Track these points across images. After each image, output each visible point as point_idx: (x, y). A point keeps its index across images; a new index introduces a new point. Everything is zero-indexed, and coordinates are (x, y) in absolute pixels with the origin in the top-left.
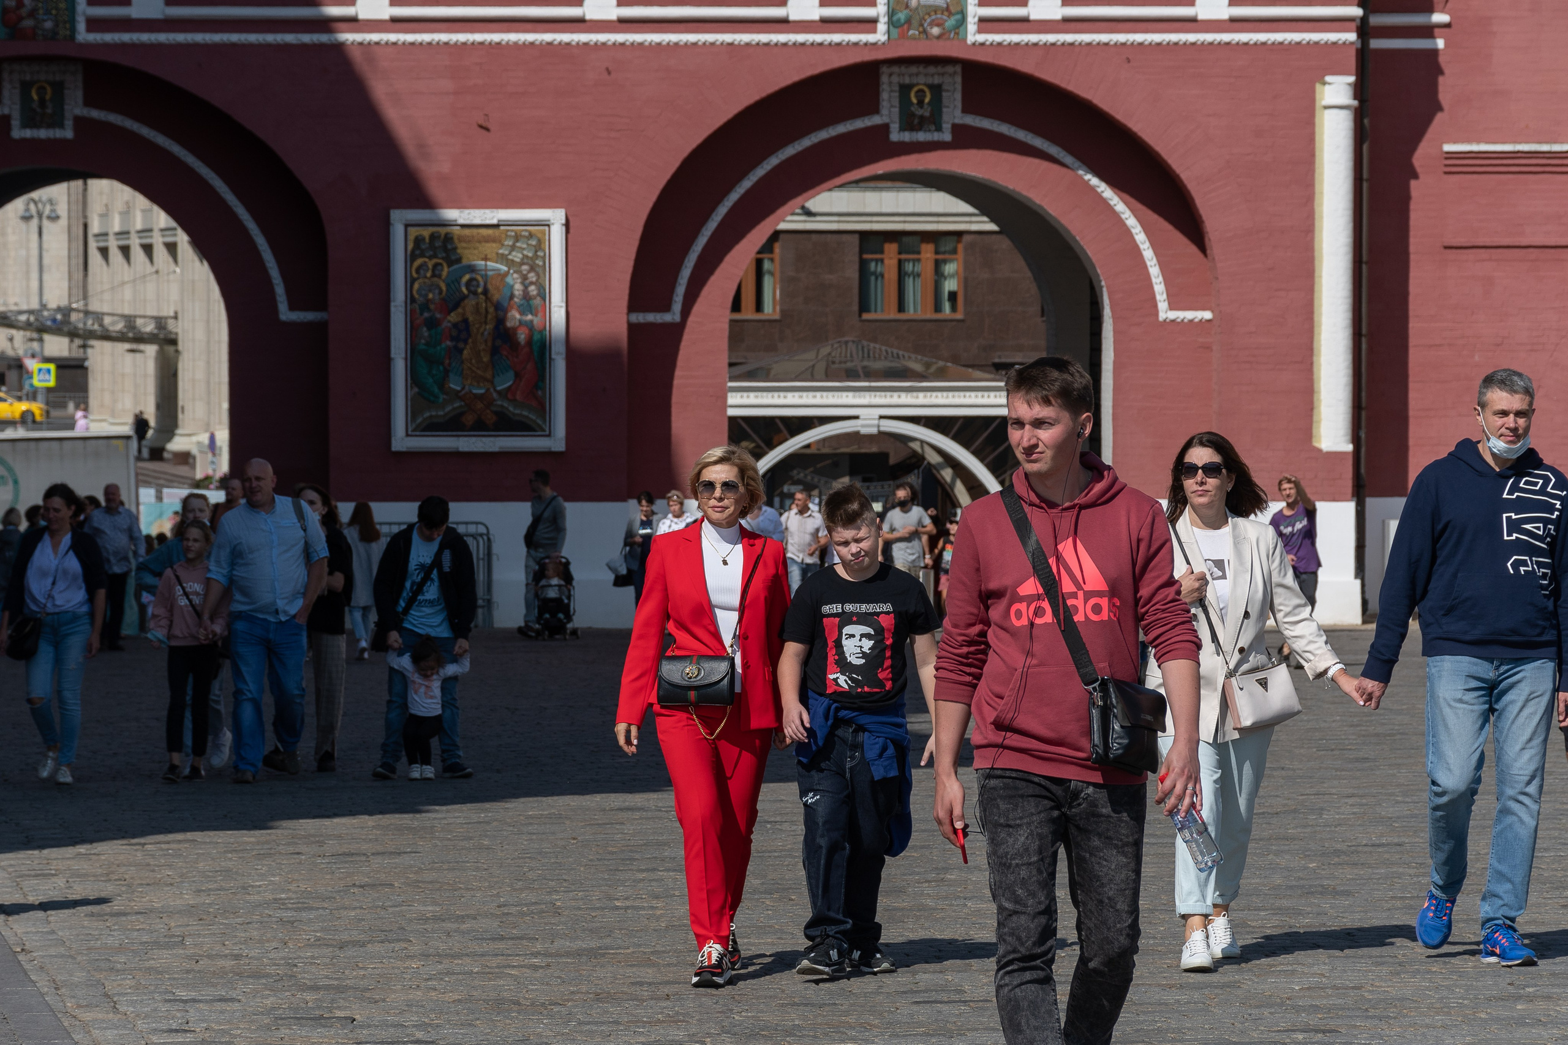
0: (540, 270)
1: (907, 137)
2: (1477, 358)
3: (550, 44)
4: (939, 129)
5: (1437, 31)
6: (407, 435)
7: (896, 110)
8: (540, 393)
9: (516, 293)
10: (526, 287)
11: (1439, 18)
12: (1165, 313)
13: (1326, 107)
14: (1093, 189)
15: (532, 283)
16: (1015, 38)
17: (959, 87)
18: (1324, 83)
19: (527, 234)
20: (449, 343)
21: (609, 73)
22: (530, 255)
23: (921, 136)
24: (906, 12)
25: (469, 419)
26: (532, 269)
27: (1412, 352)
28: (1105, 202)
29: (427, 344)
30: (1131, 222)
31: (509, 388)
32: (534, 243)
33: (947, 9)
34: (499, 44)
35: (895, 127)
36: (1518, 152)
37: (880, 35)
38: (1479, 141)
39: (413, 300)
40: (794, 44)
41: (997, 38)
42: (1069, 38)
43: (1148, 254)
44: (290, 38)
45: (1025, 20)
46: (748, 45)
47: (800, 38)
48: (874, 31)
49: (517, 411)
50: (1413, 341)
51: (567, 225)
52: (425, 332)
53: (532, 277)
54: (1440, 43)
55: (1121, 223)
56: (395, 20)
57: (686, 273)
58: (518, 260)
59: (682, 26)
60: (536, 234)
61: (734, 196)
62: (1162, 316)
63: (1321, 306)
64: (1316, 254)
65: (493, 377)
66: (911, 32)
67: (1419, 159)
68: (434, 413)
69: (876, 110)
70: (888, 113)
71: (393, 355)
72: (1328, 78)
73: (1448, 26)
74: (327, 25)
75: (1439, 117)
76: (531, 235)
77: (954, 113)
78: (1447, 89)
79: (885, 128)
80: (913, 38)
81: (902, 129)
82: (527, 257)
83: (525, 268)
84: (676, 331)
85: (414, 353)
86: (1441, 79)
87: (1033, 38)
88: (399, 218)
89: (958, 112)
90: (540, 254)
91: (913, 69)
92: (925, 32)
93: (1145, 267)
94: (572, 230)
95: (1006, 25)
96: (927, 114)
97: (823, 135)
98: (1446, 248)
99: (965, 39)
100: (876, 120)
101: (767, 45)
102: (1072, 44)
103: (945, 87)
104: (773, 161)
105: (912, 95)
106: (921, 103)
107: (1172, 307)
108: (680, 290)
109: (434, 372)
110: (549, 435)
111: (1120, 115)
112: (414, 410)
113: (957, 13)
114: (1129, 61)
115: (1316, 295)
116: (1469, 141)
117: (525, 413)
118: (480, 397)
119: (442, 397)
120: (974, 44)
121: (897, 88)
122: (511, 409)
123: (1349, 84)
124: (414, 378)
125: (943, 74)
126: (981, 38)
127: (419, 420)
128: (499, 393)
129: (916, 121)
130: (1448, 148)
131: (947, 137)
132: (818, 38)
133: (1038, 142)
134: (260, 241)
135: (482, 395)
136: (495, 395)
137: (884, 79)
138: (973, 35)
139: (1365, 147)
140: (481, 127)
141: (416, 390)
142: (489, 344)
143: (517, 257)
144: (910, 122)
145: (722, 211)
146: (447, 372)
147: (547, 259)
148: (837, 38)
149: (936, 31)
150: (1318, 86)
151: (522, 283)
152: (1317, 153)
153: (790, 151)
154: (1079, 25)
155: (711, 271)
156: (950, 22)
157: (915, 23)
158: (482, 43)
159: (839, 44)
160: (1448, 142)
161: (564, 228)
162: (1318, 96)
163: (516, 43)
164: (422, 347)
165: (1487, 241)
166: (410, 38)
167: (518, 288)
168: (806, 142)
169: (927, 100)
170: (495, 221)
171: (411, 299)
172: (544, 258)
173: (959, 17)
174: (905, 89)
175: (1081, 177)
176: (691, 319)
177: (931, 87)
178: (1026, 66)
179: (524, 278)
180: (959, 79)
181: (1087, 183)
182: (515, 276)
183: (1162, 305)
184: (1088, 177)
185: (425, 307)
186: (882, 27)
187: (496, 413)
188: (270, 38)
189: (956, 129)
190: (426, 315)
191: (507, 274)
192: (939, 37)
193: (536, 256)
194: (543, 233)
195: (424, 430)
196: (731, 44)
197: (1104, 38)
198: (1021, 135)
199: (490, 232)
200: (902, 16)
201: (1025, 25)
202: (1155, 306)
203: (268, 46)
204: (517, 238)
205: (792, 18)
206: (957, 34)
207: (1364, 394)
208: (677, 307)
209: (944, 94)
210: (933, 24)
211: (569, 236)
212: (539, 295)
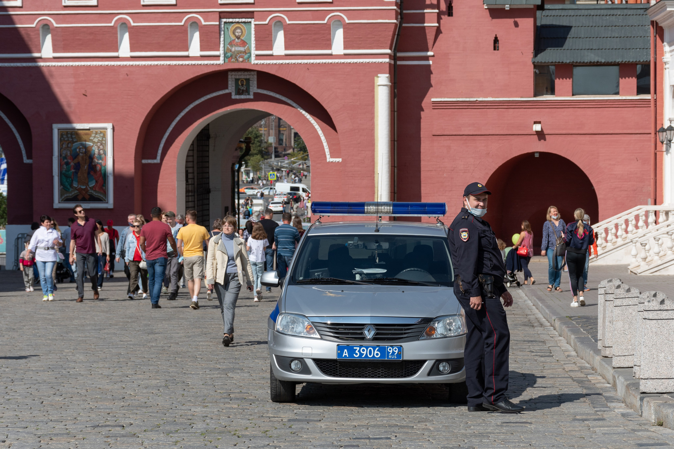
0: (104, 145)
1: (238, 97)
2: (445, 175)
3: (107, 65)
4: (249, 94)
5: (430, 58)
6: (59, 203)
7: (234, 88)
8: (104, 188)
9: (96, 153)
10: (99, 151)
11: (430, 53)
12: (329, 159)
13: (379, 85)
14: (303, 115)
15: (101, 149)
16: (268, 62)
17: (256, 79)
18: (378, 77)
19: (99, 132)
20: (73, 170)
21: (128, 75)
22: (101, 139)
23: (243, 97)
24: (230, 53)
25: (80, 197)
26: (101, 144)
27: (422, 173)
28: (307, 120)
29: (66, 171)
30: (317, 127)
31: (94, 186)
32: (102, 135)
33: (245, 52)
34: (90, 66)
35: (233, 94)
36: (458, 101)
37: (221, 61)
38: (445, 97)
39: (61, 155)
40: (191, 65)
41: (262, 62)
42: (287, 61)
43: (323, 138)
44: (19, 64)
45: (272, 55)
46: (175, 65)
47: (193, 62)
48: (219, 60)
49: (97, 194)
50: (422, 169)
51: (113, 128)
52: (65, 166)
53: (101, 147)
54: (431, 62)
55: (313, 127)
56: (55, 58)
57: (162, 145)
58: (96, 141)
59: (153, 59)
60: (103, 132)
61: (178, 119)
62: (328, 160)
63: (378, 156)
64: (375, 138)
65: (88, 182)
66: (232, 60)
67: (424, 104)
68: (68, 195)
69: (226, 88)
70: (231, 89)
71: (54, 175)
72: (379, 75)
73: (433, 56)
74: (34, 60)
75: (431, 89)
76: (101, 133)
77: (254, 89)
78: (434, 79)
79: (230, 94)
80: (233, 62)
81: (236, 94)
82: (99, 140)
83: (99, 144)
84: (159, 166)
85: (61, 174)
86: (432, 75)
87: (275, 62)
88: (56, 128)
89: (255, 88)
90: (104, 139)
91: (240, 73)
92: (237, 60)
93: (322, 143)
94: (115, 131)
95: (265, 57)
96: (245, 89)
97: (209, 97)
98: (433, 135)
99: (251, 63)
100: (227, 91)
101: (182, 65)
102: (288, 64)
103: (251, 79)
104: (191, 106)
105: (239, 82)
106: (242, 85)
107: (332, 157)
108: (160, 152)
109: (68, 181)
110: (107, 203)
111: (305, 89)
112: (61, 194)
113: (248, 53)
114: (308, 69)
115: (375, 153)
116: (441, 97)
117: (99, 195)
118: (84, 189)
119: (71, 189)
120: (254, 64)
121: (234, 80)
122: (94, 193)
123: (387, 77)
124: (61, 183)
125: (250, 75)
126: (256, 62)
127: (63, 197)
128: (90, 188)
129: (241, 91)
130: (433, 100)
131: (252, 97)
132: (200, 62)
133: (284, 99)
134: (17, 135)
135: (85, 189)
136: (89, 189)
137: (229, 77)
138: (253, 61)
139: (396, 100)
140: (84, 95)
141: (62, 187)
142: (87, 171)
143: (96, 140)
144: (239, 92)
145: (174, 124)
146: (72, 181)
147: (106, 141)
148: (206, 62)
149: (241, 59)
150: (376, 78)
151: (98, 149)
152: (375, 102)
153: (197, 102)
154: (291, 57)
155: (171, 145)
156: (246, 56)
157: (234, 57)
158: (84, 66)
159: (207, 65)
160: (433, 98)
161: (112, 130)
162: (375, 81)
163: (96, 66)
164: (64, 172)
165: (448, 133)
166: (60, 64)
167: (96, 151)
168: (203, 99)
169: (245, 84)
170: (88, 128)
171: (60, 155)
172: (105, 140)
173: (249, 54)
174: (237, 80)
175: (299, 111)
176: (164, 162)
177: (246, 79)
178: (272, 72)
179: (99, 147)
180: (256, 77)
181: (301, 113)
182: (96, 147)
183: (328, 156)
184: (301, 111)
185: (65, 157)
186: (222, 58)
187: (89, 195)
188: (12, 65)
189: (255, 94)
190: (65, 161)
191: (93, 146)
192: (242, 62)
193: (103, 140)
194: (105, 132)
195: (65, 201)
196: (169, 65)
197: (300, 61)
198: (278, 96)
199: (87, 131)
200: (229, 54)
201: (272, 57)
202: (326, 157)
203: (12, 67)
204: (96, 133)
205: (190, 55)
206: (248, 60)
207: (396, 188)
208: (159, 157)
209: (250, 82)
210: (240, 57)
211: (115, 133)
212: (104, 153)
